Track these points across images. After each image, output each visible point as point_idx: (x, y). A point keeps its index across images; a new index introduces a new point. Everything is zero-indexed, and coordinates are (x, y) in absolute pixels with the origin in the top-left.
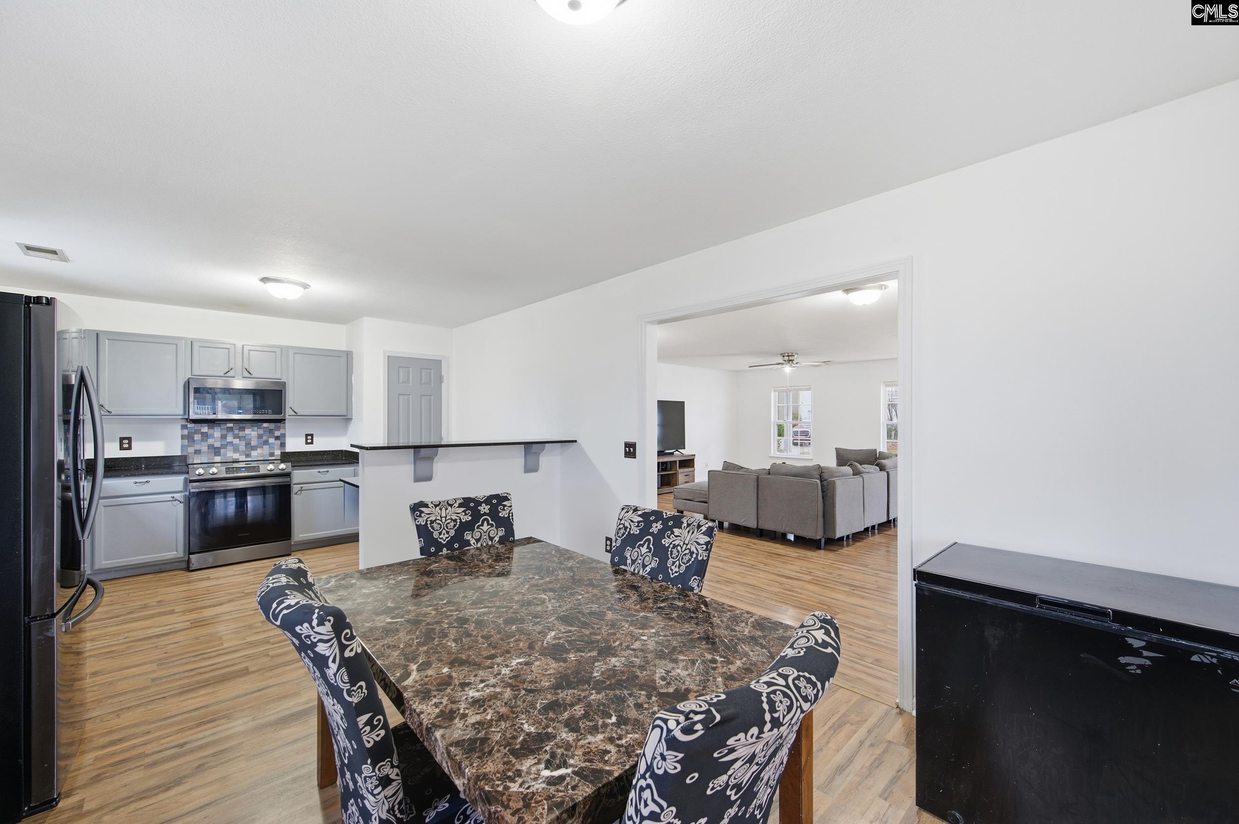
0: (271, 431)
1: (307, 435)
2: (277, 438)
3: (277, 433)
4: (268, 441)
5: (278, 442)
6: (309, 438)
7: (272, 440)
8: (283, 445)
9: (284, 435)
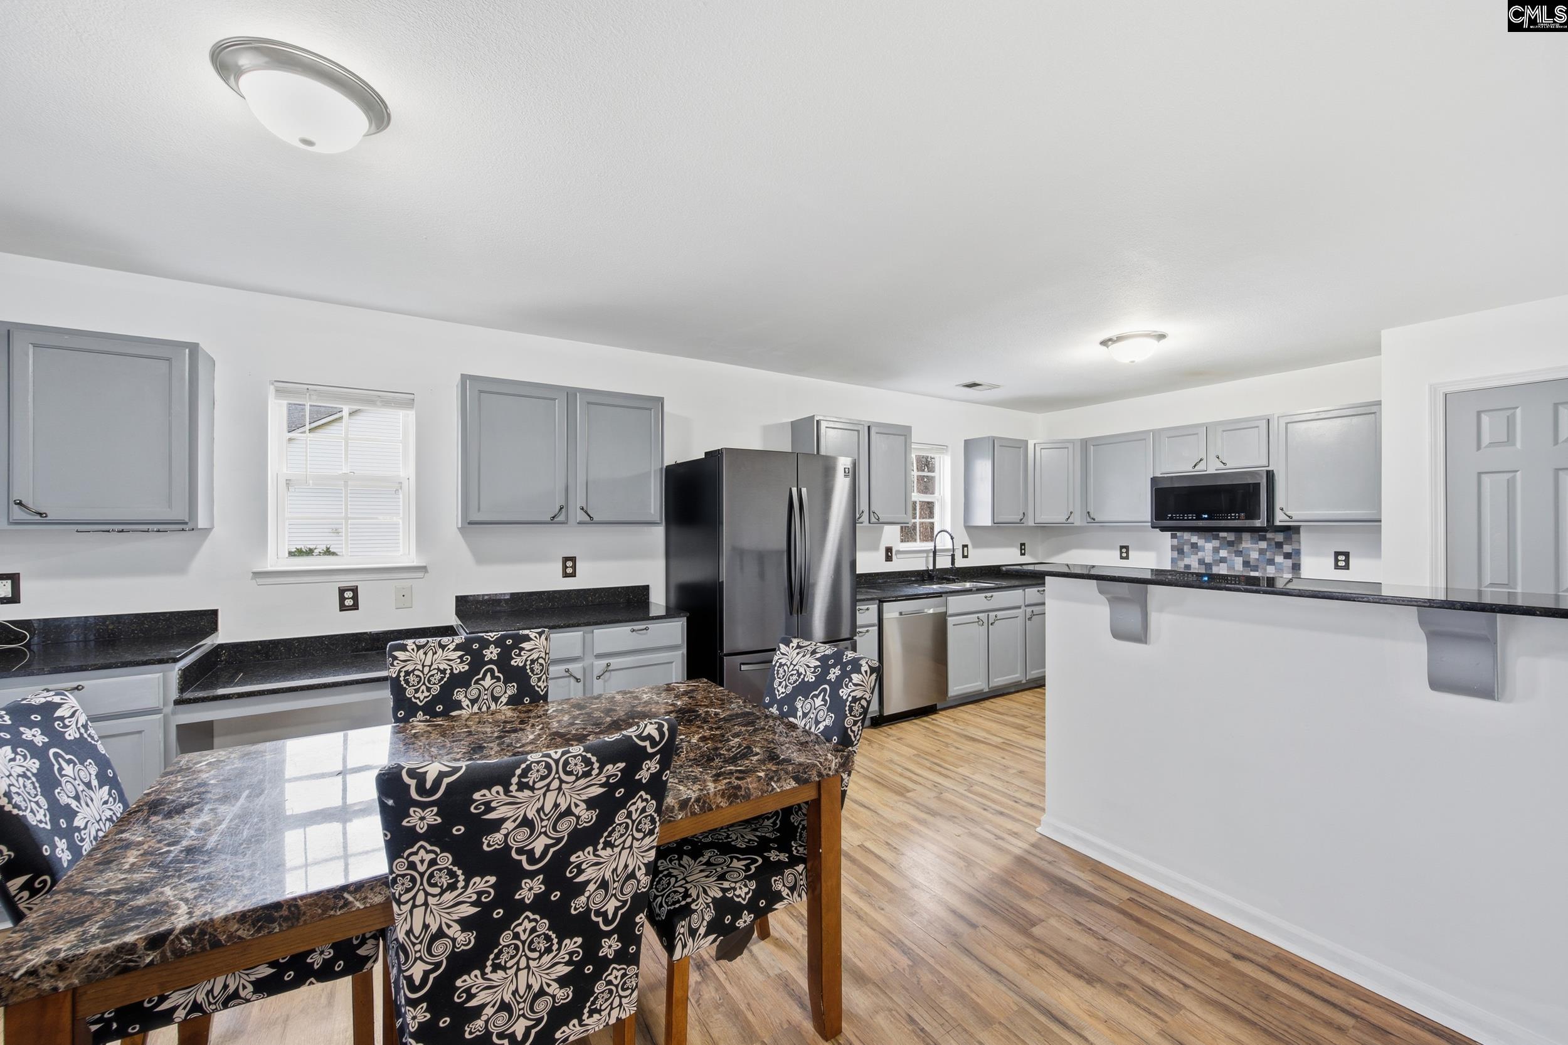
0: (1279, 545)
1: (1337, 554)
2: (1287, 556)
3: (1287, 548)
4: (1274, 560)
5: (1289, 562)
6: (1342, 559)
7: (1279, 559)
8: (1296, 567)
9: (1298, 552)
